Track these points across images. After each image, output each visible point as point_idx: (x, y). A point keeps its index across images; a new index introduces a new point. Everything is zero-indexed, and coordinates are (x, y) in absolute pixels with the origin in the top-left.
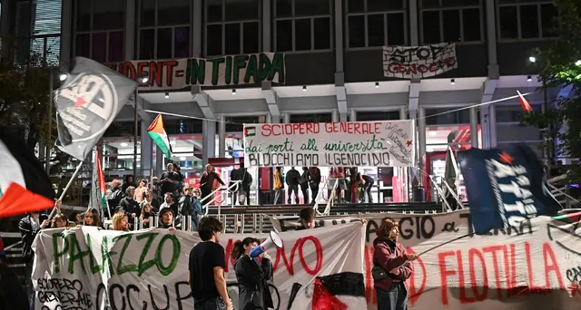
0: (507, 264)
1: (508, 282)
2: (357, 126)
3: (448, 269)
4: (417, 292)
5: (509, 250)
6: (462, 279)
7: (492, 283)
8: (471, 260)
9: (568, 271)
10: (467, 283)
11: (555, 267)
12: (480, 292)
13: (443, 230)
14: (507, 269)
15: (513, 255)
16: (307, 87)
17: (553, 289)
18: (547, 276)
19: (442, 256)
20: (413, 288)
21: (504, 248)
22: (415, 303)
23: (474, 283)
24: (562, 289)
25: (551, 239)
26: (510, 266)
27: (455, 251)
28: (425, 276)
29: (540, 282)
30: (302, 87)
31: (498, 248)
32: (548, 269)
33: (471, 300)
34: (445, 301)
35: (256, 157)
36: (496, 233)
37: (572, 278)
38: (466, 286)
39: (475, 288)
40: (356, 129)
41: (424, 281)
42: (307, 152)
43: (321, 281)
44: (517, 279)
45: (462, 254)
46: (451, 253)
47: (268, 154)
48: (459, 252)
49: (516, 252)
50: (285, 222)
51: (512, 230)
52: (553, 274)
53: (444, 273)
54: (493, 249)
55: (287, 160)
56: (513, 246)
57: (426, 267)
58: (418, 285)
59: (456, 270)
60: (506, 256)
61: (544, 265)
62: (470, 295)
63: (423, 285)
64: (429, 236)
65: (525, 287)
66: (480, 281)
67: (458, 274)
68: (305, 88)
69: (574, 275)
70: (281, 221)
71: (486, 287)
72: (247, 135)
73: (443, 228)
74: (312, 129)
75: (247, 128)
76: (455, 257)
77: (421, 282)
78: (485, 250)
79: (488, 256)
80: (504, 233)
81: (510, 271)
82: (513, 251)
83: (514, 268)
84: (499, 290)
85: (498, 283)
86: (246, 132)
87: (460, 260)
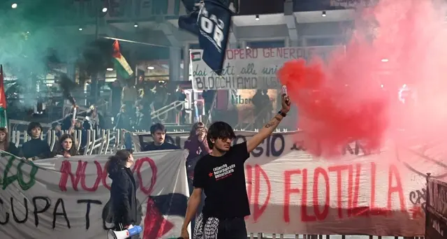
0: (350, 183)
1: (350, 201)
2: (292, 51)
3: (292, 187)
4: (260, 208)
5: (355, 170)
6: (304, 198)
7: (333, 203)
8: (316, 178)
9: (412, 193)
10: (310, 201)
11: (399, 188)
12: (321, 211)
13: (292, 149)
14: (350, 189)
15: (358, 175)
16: (260, 16)
17: (394, 211)
18: (389, 197)
19: (288, 174)
20: (256, 205)
21: (350, 168)
22: (258, 219)
23: (315, 202)
24: (404, 211)
25: (399, 160)
26: (354, 186)
27: (301, 169)
28: (269, 193)
29: (381, 203)
30: (255, 16)
31: (344, 168)
32: (391, 190)
33: (312, 219)
34: (287, 218)
35: (202, 81)
36: (344, 153)
37: (414, 200)
38: (308, 204)
39: (316, 207)
40: (291, 54)
41: (268, 198)
42: (247, 76)
43: (153, 200)
44: (359, 200)
45: (308, 172)
46: (297, 172)
47: (212, 78)
48: (305, 171)
49: (362, 172)
50: (144, 138)
51: (360, 150)
52: (396, 195)
53: (288, 191)
54: (338, 169)
55: (228, 84)
56: (359, 166)
57: (271, 183)
58: (261, 202)
59: (300, 188)
60: (351, 176)
61: (388, 186)
62: (311, 213)
63: (267, 202)
64: (277, 154)
65: (366, 207)
66: (322, 200)
67: (301, 192)
68: (257, 17)
69: (417, 197)
70: (141, 137)
71: (327, 207)
72: (193, 60)
73: (292, 146)
74: (251, 55)
75: (193, 54)
76: (301, 176)
77: (265, 199)
78: (331, 169)
79: (333, 176)
80: (352, 153)
81: (353, 191)
82: (358, 171)
83: (357, 188)
84: (340, 210)
85: (340, 202)
86: (193, 57)
87: (305, 178)
